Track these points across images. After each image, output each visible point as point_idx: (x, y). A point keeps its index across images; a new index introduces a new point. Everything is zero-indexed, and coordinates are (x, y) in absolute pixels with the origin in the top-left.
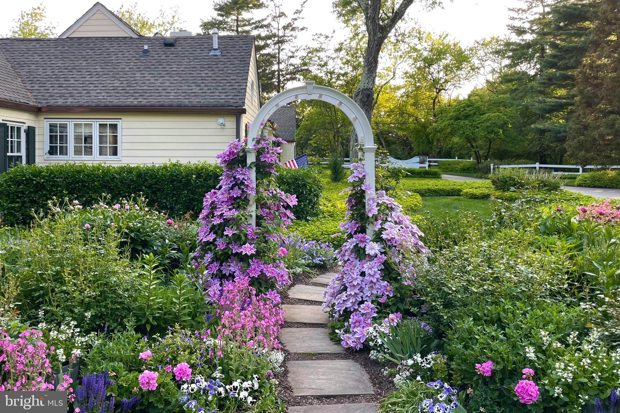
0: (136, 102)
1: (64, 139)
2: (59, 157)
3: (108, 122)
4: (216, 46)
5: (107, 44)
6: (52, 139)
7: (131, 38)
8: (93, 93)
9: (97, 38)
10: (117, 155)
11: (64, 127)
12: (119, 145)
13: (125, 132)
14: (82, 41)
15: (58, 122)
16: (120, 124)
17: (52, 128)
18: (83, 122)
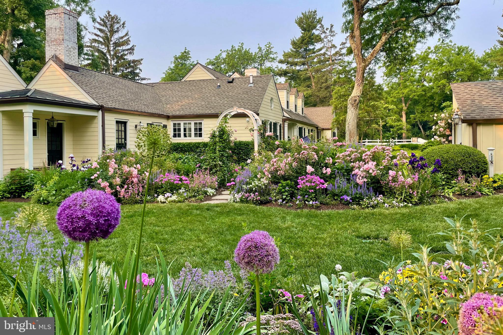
0: (210, 112)
1: (179, 130)
2: (177, 138)
3: (198, 122)
4: (251, 82)
5: (202, 83)
6: (175, 130)
7: (213, 79)
8: (192, 108)
9: (198, 81)
10: (201, 137)
11: (179, 124)
12: (203, 132)
13: (205, 126)
14: (191, 82)
15: (177, 122)
16: (203, 122)
17: (175, 124)
18: (187, 122)
